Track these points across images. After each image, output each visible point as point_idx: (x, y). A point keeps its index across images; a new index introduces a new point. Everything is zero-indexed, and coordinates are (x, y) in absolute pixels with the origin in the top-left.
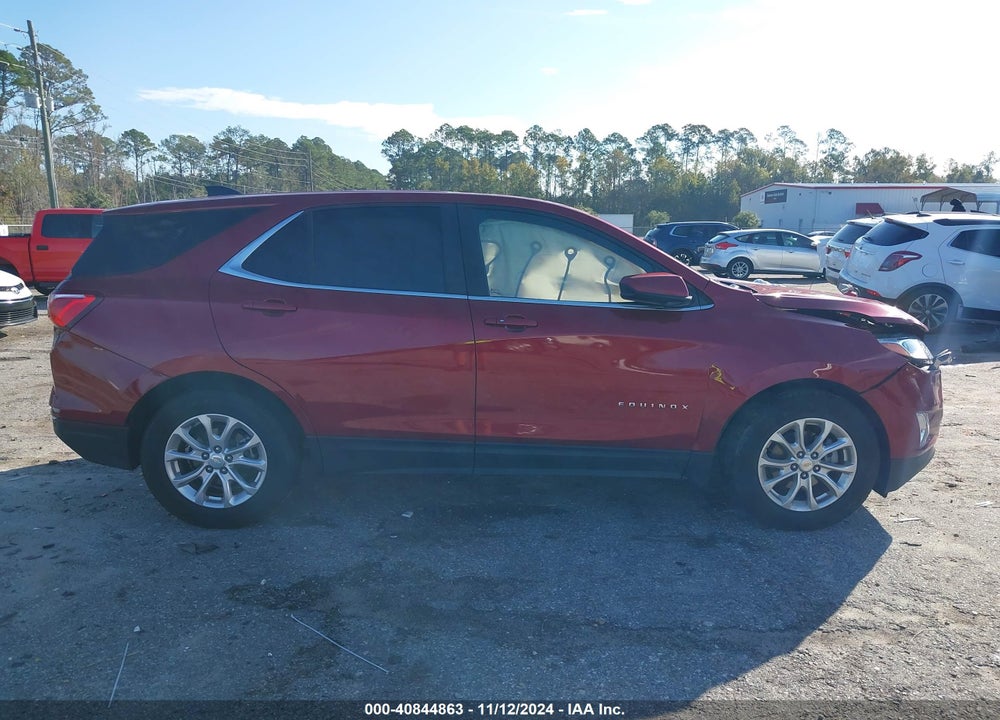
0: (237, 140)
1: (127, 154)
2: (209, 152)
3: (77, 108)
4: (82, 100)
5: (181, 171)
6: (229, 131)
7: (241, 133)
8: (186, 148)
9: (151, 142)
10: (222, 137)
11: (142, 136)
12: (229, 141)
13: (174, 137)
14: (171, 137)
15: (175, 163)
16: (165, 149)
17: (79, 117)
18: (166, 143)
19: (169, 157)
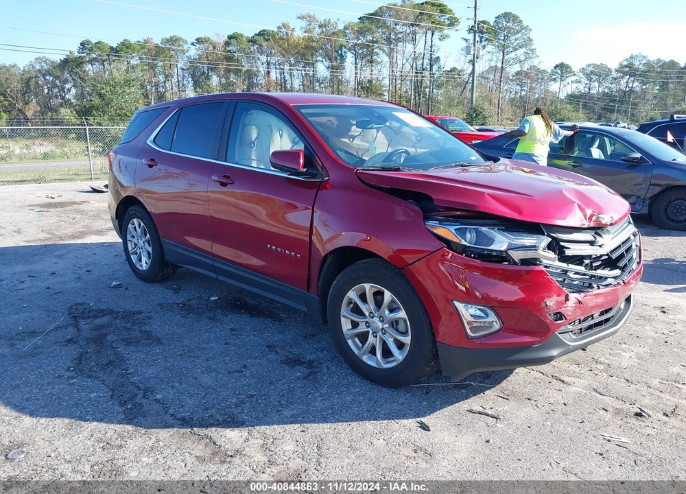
0: (637, 64)
1: (555, 79)
2: (614, 74)
3: (521, 52)
4: (526, 46)
5: (590, 90)
6: (632, 58)
7: (640, 58)
8: (597, 73)
9: (573, 70)
10: (625, 63)
11: (568, 67)
12: (630, 66)
13: (589, 65)
14: (587, 66)
15: (586, 84)
16: (581, 75)
17: (522, 58)
18: (583, 70)
19: (583, 80)
